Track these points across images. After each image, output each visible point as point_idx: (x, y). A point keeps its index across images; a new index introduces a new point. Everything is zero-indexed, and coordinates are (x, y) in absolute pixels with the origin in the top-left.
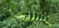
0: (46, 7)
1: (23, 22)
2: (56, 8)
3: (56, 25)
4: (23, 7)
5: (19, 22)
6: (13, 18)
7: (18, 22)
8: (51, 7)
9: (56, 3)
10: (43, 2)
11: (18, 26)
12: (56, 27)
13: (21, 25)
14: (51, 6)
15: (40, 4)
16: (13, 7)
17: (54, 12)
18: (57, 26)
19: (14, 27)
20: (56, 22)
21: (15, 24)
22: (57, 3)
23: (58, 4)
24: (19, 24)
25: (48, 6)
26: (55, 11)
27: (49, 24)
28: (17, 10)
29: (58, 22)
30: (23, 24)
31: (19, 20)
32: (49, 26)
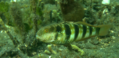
0: (74, 12)
1: (24, 42)
2: (94, 15)
3: (93, 52)
4: (26, 9)
5: (17, 41)
6: (4, 31)
7: (14, 42)
8: (85, 11)
9: (95, 2)
10: (69, 3)
11: (14, 50)
12: (94, 56)
13: (20, 47)
14: (85, 9)
15: (62, 5)
16: (5, 10)
17: (91, 22)
18: (96, 55)
19: (6, 51)
20: (95, 44)
21: (9, 45)
22: (97, 3)
23: (99, 6)
24: (16, 47)
25: (79, 10)
26: (93, 20)
27: (80, 50)
28: (12, 17)
29: (97, 44)
30: (25, 47)
31: (16, 38)
32: (80, 55)
